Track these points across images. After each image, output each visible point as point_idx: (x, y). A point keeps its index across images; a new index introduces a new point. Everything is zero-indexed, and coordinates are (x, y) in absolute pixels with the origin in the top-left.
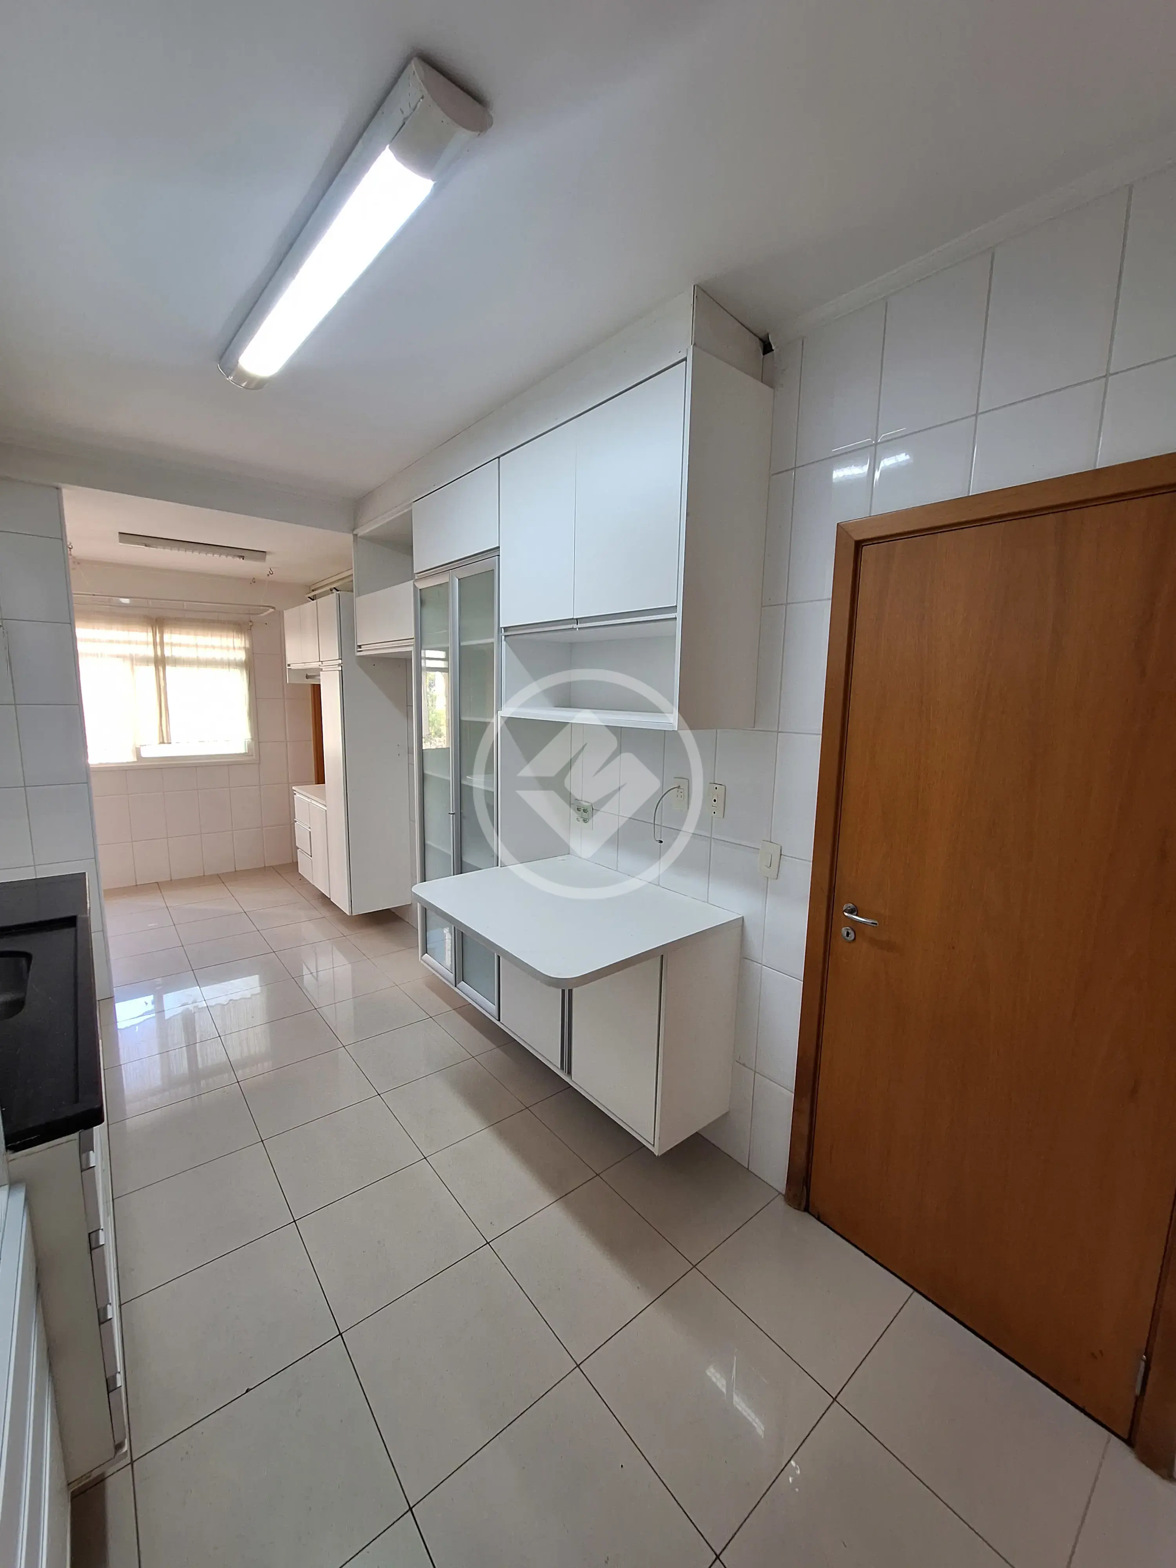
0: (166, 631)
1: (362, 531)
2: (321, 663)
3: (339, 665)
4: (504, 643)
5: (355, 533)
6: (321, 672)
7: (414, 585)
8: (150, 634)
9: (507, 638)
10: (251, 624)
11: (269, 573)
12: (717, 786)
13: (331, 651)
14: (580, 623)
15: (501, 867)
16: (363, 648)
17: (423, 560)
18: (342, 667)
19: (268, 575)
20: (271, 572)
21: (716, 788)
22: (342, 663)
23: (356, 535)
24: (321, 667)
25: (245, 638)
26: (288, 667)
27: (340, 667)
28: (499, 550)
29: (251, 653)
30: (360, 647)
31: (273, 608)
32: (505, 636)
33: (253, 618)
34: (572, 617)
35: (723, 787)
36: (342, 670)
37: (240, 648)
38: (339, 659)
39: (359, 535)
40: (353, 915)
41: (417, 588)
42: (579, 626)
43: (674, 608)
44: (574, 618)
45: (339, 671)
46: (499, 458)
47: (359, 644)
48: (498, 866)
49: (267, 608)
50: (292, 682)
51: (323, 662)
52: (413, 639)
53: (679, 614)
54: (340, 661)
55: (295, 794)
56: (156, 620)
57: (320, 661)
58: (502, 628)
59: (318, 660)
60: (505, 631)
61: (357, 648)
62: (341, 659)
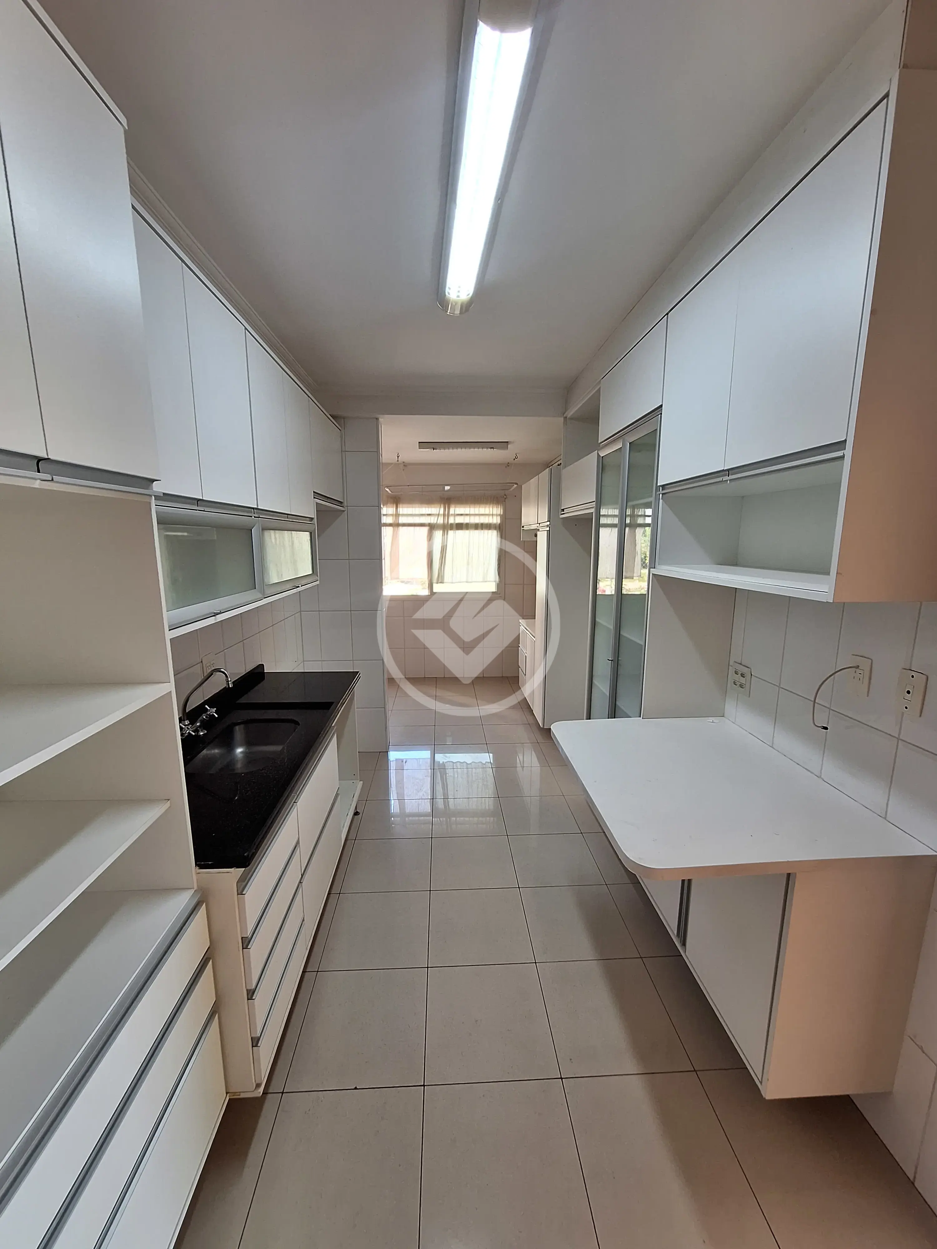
0: (452, 506)
1: (570, 413)
2: (539, 524)
3: (547, 526)
4: (661, 501)
5: (565, 416)
6: (538, 532)
7: (598, 454)
8: (442, 510)
9: (664, 496)
10: (505, 497)
11: (515, 458)
12: (913, 673)
13: (544, 516)
14: (732, 475)
15: (643, 718)
16: (566, 511)
17: (607, 429)
18: (549, 527)
19: (514, 459)
20: (516, 457)
21: (913, 676)
22: (550, 525)
23: (566, 417)
24: (538, 528)
25: (500, 508)
26: (522, 529)
27: (548, 528)
28: (662, 409)
29: (504, 517)
30: (563, 510)
31: (516, 484)
32: (663, 494)
33: (507, 492)
34: (723, 469)
35: (924, 677)
36: (549, 530)
37: (497, 515)
38: (548, 521)
39: (569, 416)
40: (545, 727)
41: (600, 456)
42: (731, 477)
43: (841, 444)
44: (725, 469)
45: (547, 531)
46: (667, 314)
47: (562, 508)
48: (640, 717)
49: (513, 484)
50: (524, 540)
51: (540, 524)
52: (594, 502)
53: (848, 452)
54: (549, 522)
55: (521, 626)
56: (447, 499)
57: (538, 523)
58: (660, 486)
59: (537, 523)
60: (662, 490)
61: (561, 512)
62: (550, 521)
